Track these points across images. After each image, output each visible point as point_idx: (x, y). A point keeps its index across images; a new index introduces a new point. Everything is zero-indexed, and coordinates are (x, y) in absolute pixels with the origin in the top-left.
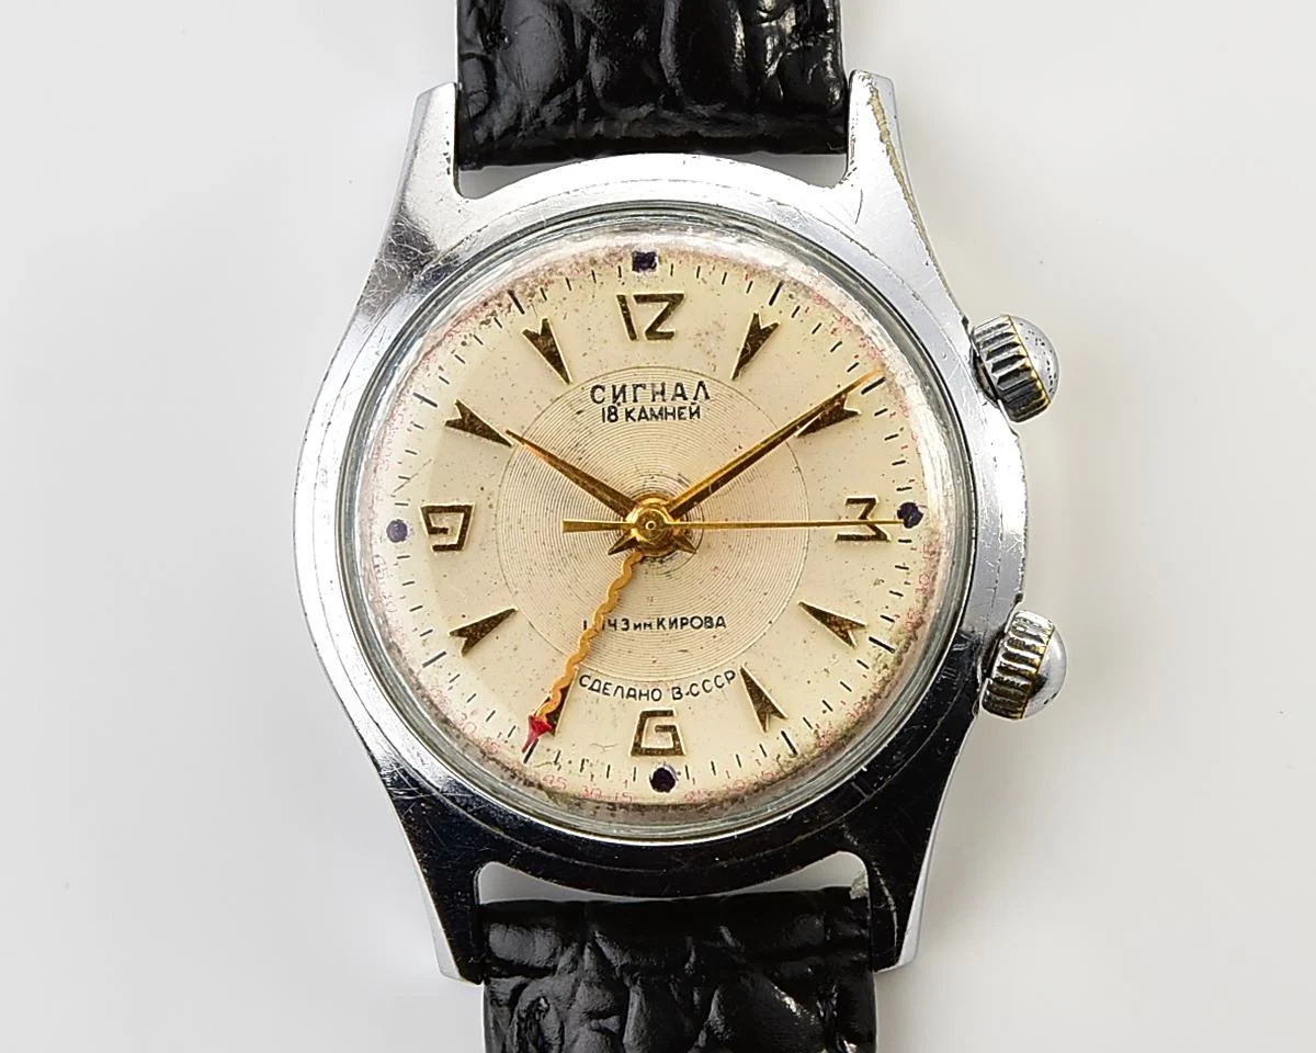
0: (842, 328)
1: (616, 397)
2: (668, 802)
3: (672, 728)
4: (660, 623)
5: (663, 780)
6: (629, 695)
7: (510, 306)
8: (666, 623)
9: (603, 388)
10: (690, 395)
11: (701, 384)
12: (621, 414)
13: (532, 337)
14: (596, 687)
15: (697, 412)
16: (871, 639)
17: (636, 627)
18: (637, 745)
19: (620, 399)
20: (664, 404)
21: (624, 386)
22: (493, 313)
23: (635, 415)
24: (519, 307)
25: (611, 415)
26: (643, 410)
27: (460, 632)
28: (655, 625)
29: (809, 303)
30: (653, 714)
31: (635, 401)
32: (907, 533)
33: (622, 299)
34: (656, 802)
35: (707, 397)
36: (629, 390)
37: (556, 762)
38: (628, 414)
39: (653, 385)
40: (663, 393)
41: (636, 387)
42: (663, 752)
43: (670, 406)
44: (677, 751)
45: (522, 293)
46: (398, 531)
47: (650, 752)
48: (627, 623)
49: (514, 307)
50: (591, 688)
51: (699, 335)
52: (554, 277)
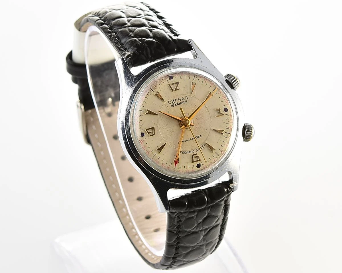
0: (206, 81)
1: (173, 102)
2: (200, 169)
3: (198, 156)
4: (191, 139)
5: (198, 166)
6: (189, 153)
7: (151, 91)
8: (192, 139)
9: (170, 101)
10: (185, 99)
11: (186, 96)
12: (174, 105)
13: (156, 95)
14: (183, 153)
15: (187, 101)
16: (226, 133)
17: (187, 141)
18: (193, 161)
19: (174, 102)
20: (181, 101)
21: (173, 100)
22: (148, 93)
23: (177, 104)
24: (153, 91)
25: (173, 105)
26: (178, 103)
27: (158, 149)
28: (190, 140)
29: (200, 78)
30: (194, 155)
31: (176, 102)
32: (226, 113)
33: (169, 85)
34: (198, 170)
35: (188, 98)
36: (175, 101)
37: (180, 168)
38: (175, 105)
39: (178, 99)
40: (180, 100)
41: (175, 100)
42: (198, 161)
43: (182, 101)
44: (200, 160)
45: (152, 88)
46: (142, 135)
47: (195, 161)
48: (185, 140)
49: (152, 91)
50: (182, 153)
51: (183, 88)
52: (157, 84)
